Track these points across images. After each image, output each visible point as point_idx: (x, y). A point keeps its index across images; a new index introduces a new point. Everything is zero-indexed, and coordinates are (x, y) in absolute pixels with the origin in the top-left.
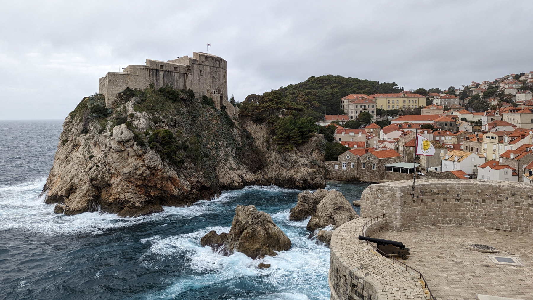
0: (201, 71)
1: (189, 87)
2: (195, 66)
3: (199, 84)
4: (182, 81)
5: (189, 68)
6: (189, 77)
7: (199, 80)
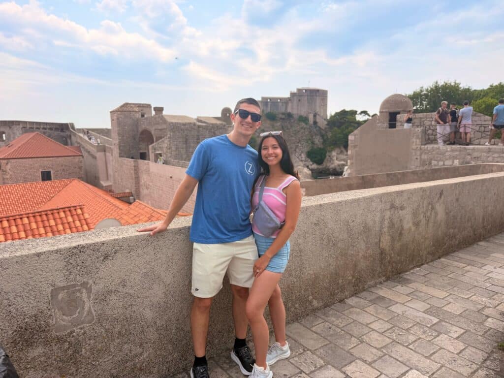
0: (299, 100)
1: (289, 110)
2: (295, 98)
3: (298, 109)
4: (284, 107)
5: (289, 99)
6: (290, 105)
7: (298, 106)
